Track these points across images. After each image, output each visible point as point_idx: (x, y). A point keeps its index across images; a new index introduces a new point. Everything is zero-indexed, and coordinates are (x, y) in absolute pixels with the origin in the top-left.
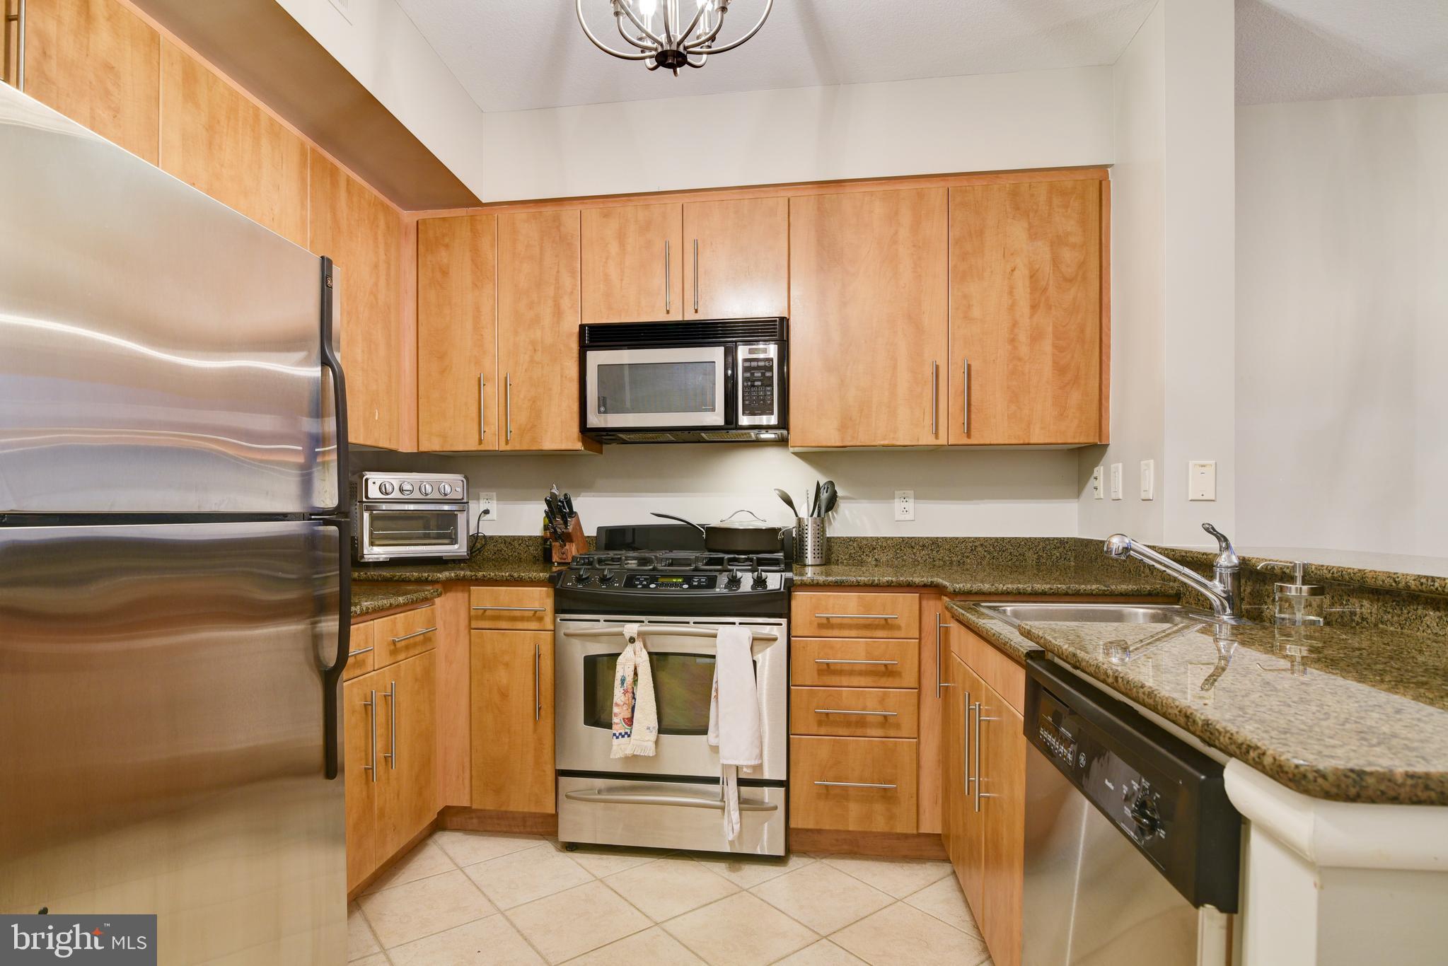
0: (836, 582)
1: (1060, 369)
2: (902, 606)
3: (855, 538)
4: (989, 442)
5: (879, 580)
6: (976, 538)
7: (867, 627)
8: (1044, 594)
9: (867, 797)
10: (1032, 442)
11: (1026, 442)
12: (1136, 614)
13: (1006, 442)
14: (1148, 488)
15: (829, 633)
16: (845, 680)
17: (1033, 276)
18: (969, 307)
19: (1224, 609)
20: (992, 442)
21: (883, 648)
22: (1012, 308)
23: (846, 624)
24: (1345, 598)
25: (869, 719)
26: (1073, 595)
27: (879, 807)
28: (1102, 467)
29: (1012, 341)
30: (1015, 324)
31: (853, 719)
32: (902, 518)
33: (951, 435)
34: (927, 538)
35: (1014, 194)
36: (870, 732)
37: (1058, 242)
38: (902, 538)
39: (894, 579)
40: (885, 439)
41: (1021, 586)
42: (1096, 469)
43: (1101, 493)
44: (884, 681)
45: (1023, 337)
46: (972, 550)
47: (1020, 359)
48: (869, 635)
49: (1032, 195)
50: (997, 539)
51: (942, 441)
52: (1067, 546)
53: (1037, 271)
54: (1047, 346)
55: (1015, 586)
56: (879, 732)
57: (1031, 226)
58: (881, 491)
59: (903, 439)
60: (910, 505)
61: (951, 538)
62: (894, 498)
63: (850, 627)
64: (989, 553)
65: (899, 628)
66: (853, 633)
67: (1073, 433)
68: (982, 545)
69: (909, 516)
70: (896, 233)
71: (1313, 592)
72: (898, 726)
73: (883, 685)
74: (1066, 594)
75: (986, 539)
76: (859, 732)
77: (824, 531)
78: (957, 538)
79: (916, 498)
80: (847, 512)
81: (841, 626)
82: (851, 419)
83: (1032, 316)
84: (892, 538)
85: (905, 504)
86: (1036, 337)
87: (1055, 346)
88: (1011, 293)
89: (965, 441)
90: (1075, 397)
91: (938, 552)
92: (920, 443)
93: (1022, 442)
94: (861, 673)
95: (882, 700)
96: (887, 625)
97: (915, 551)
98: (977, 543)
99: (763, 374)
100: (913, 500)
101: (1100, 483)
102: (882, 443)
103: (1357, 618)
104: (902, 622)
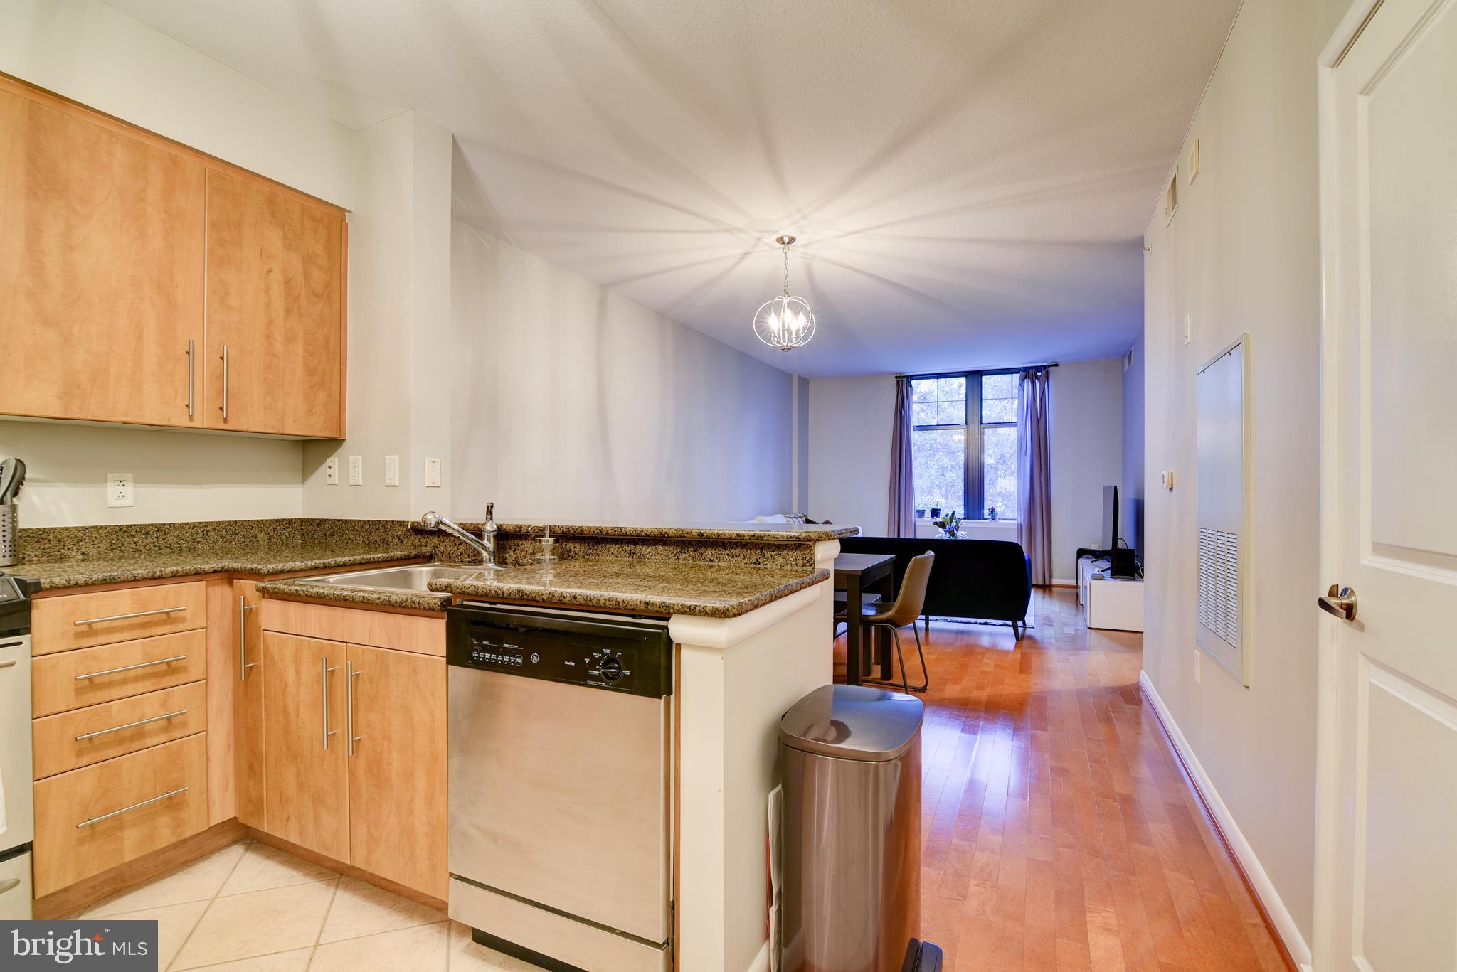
0: (105, 580)
1: (311, 372)
2: (187, 596)
3: (51, 529)
4: (245, 429)
5: (161, 571)
6: (208, 523)
7: (144, 625)
8: (344, 565)
9: (147, 815)
10: (285, 432)
11: (281, 432)
12: (422, 571)
13: (263, 431)
14: (393, 476)
15: (93, 641)
16: (115, 693)
17: (287, 283)
18: (227, 293)
19: (490, 560)
20: (249, 430)
21: (165, 646)
22: (268, 306)
23: (114, 628)
24: (564, 544)
25: (148, 727)
26: (365, 563)
27: (164, 820)
28: (337, 459)
29: (268, 337)
30: (271, 322)
31: (128, 733)
32: (117, 503)
33: (204, 419)
34: (152, 525)
35: (271, 201)
36: (149, 741)
37: (308, 260)
38: (120, 526)
39: (179, 569)
40: (126, 416)
41: (326, 561)
42: (328, 460)
43: (336, 479)
44: (165, 682)
45: (278, 335)
46: (204, 535)
47: (275, 355)
48: (146, 635)
49: (287, 210)
50: (229, 522)
51: (197, 423)
52: (295, 526)
53: (291, 279)
54: (299, 348)
55: (321, 561)
56: (163, 738)
57: (285, 238)
58: (89, 474)
59: (150, 416)
60: (129, 489)
61: (180, 524)
62: (106, 482)
63: (121, 629)
64: (222, 536)
65: (183, 620)
66: (126, 635)
67: (318, 429)
68: (214, 529)
69: (128, 501)
70: (143, 190)
72: (184, 724)
73: (165, 686)
74: (361, 564)
75: (218, 523)
76: (135, 746)
77: (15, 522)
78: (187, 524)
79: (137, 481)
80: (36, 499)
81: (109, 631)
82: (78, 386)
83: (286, 319)
84: (106, 527)
85: (121, 489)
86: (289, 339)
87: (306, 350)
88: (267, 292)
89: (222, 426)
90: (321, 397)
91: (164, 539)
92: (171, 424)
93: (276, 432)
94: (137, 679)
95: (164, 704)
96: (169, 618)
97: (136, 540)
98: (209, 528)
100: (132, 484)
101: (335, 471)
102: (124, 419)
103: (572, 554)
104: (187, 614)
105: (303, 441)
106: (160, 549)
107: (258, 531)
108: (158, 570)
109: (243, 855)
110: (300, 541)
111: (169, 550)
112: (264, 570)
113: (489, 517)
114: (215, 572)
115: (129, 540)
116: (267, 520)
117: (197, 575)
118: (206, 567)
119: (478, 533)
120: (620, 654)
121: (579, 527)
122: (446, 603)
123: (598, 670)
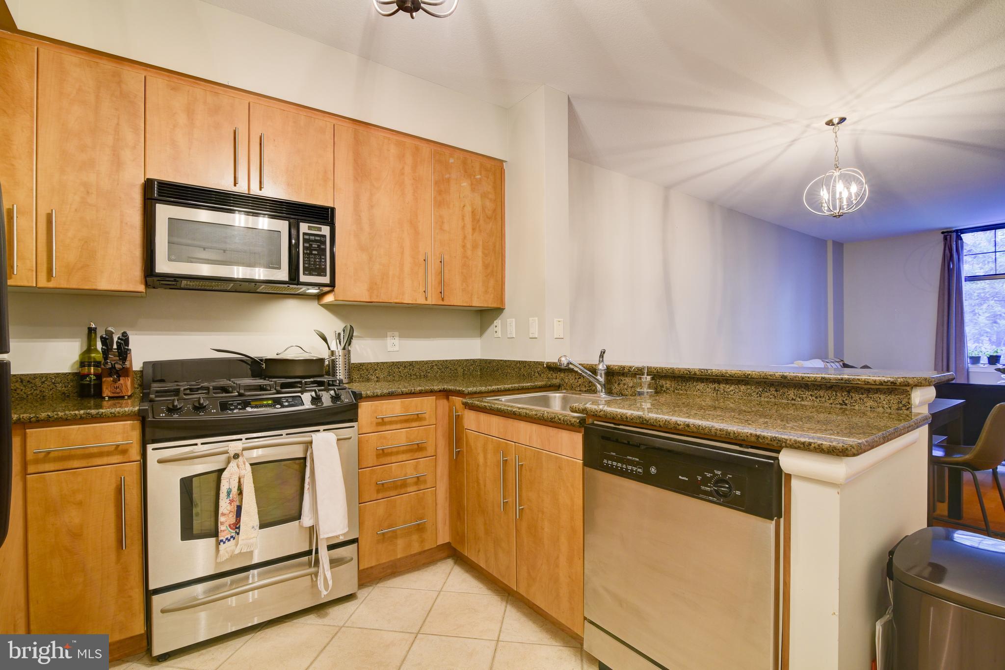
0: (389, 393)
1: (486, 266)
2: (426, 405)
3: (364, 363)
4: (452, 304)
5: (415, 390)
6: (433, 361)
7: (406, 421)
8: (509, 390)
9: (408, 532)
10: (473, 305)
11: (471, 305)
12: (555, 397)
13: (461, 305)
14: (534, 331)
15: (384, 428)
16: (394, 459)
17: (473, 212)
18: (443, 222)
19: (602, 391)
20: (455, 304)
21: (416, 433)
22: (464, 227)
23: (393, 421)
24: (658, 380)
25: (409, 481)
26: (521, 389)
27: (415, 537)
28: (500, 321)
29: (464, 246)
30: (465, 238)
31: (399, 483)
32: (392, 349)
33: (432, 300)
34: (407, 362)
35: (464, 163)
36: (410, 489)
37: (484, 196)
38: (393, 362)
39: (423, 388)
40: (397, 299)
41: (499, 387)
42: (495, 322)
43: (499, 334)
44: (416, 455)
45: (469, 246)
46: (431, 368)
47: (467, 258)
48: (408, 426)
49: (473, 167)
50: (443, 361)
51: (429, 302)
52: (476, 363)
53: (475, 209)
54: (479, 253)
55: (496, 387)
56: (414, 488)
57: (472, 184)
58: (379, 333)
59: (407, 300)
60: (397, 341)
61: (420, 362)
62: (387, 337)
63: (396, 422)
64: (440, 369)
65: (425, 419)
66: (398, 426)
67: (489, 302)
68: (436, 365)
69: (396, 348)
70: (403, 168)
71: (653, 379)
72: (425, 482)
73: (416, 458)
74: (518, 389)
75: (438, 361)
76: (403, 491)
77: (349, 360)
78: (423, 361)
79: (400, 337)
80: (357, 346)
81: (391, 423)
82: (376, 284)
83: (472, 235)
84: (387, 363)
85: (393, 341)
86: (475, 247)
87: (483, 253)
88: (463, 219)
89: (441, 303)
90: (492, 282)
91: (413, 370)
92: (417, 303)
93: (468, 305)
94: (404, 452)
95: (416, 468)
96: (418, 418)
97: (400, 370)
98: (434, 364)
99: (319, 246)
100: (398, 338)
101: (499, 329)
102: (396, 301)
103: (664, 389)
104: (427, 416)
105: (481, 311)
106: (411, 376)
107: (458, 366)
108: (413, 389)
109: (454, 566)
110: (479, 373)
111: (415, 377)
112: (466, 392)
113: (601, 359)
114: (440, 391)
115: (397, 370)
116: (462, 360)
117: (431, 392)
118: (436, 388)
119: (594, 370)
120: (731, 476)
121: (671, 368)
122: (582, 421)
123: (710, 487)
